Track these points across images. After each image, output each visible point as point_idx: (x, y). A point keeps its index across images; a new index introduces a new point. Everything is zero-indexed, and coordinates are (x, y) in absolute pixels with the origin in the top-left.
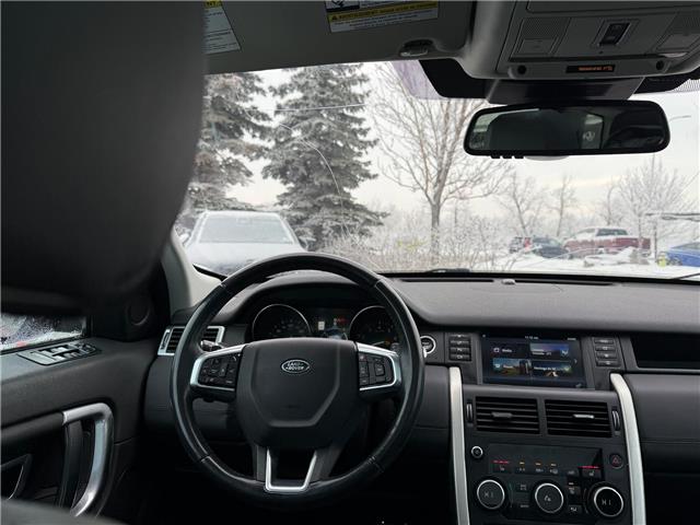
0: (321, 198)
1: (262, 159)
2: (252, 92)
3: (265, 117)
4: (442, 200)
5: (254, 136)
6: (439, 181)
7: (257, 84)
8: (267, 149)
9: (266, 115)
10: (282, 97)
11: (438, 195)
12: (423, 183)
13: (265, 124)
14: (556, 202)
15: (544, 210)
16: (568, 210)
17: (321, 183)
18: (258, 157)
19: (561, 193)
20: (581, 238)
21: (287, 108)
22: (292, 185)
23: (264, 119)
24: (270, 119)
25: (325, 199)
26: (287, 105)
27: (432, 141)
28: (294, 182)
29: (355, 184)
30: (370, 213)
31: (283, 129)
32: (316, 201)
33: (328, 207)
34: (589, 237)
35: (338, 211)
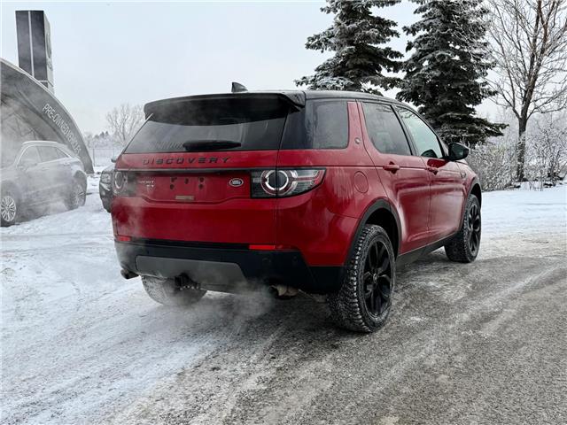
0: (443, 116)
1: (395, 88)
2: (388, 36)
3: (397, 54)
4: (528, 114)
5: (389, 71)
7: (392, 28)
8: (399, 80)
9: (399, 53)
10: (414, 34)
13: (398, 60)
17: (442, 103)
18: (392, 86)
21: (417, 44)
22: (422, 106)
23: (397, 57)
24: (402, 56)
25: (446, 116)
26: (416, 42)
28: (424, 103)
29: (477, 102)
30: (491, 126)
31: (412, 62)
32: (438, 119)
33: (449, 123)
35: (457, 125)
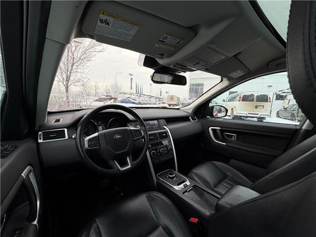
6: (67, 80)
11: (67, 84)
12: (62, 80)
14: (94, 88)
15: (92, 90)
16: (97, 90)
19: (95, 86)
20: (102, 97)
27: (63, 68)
34: (104, 97)
